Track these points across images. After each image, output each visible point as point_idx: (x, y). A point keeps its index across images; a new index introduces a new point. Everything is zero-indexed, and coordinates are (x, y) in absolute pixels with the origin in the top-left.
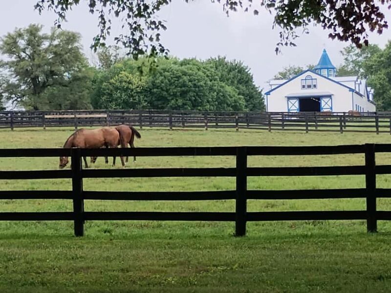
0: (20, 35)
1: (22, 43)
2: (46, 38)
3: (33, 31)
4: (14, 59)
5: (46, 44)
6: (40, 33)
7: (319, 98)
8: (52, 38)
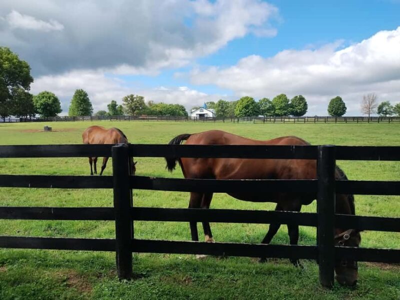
0: (129, 97)
1: (129, 99)
2: (135, 98)
3: (132, 96)
4: (127, 103)
5: (135, 100)
6: (134, 97)
7: (204, 114)
8: (137, 98)
